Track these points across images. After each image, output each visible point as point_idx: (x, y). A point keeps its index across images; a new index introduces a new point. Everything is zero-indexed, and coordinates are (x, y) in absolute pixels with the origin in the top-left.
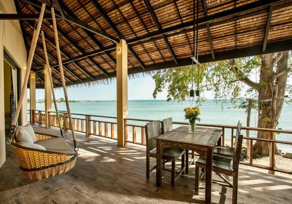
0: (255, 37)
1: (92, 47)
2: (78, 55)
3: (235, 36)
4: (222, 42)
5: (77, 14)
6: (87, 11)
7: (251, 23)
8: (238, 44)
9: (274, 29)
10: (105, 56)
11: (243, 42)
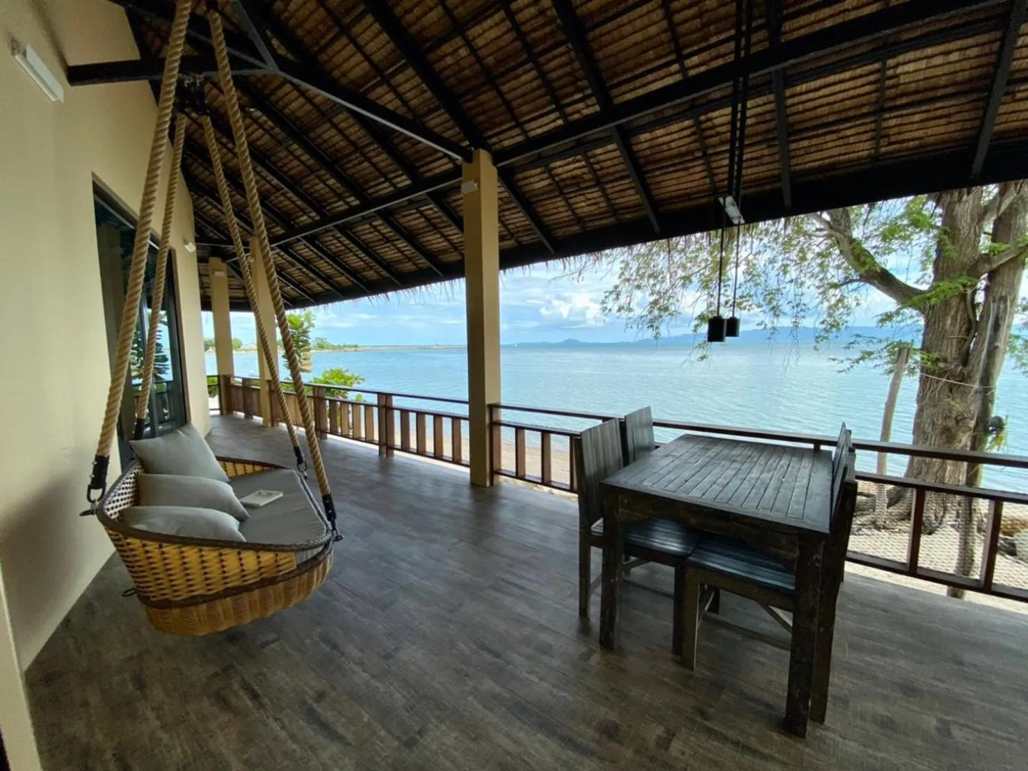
0: (950, 123)
1: (387, 180)
2: (346, 207)
3: (875, 121)
4: (825, 146)
5: (327, 61)
6: (360, 48)
7: (938, 71)
8: (883, 150)
9: (1019, 95)
10: (431, 209)
11: (904, 141)
